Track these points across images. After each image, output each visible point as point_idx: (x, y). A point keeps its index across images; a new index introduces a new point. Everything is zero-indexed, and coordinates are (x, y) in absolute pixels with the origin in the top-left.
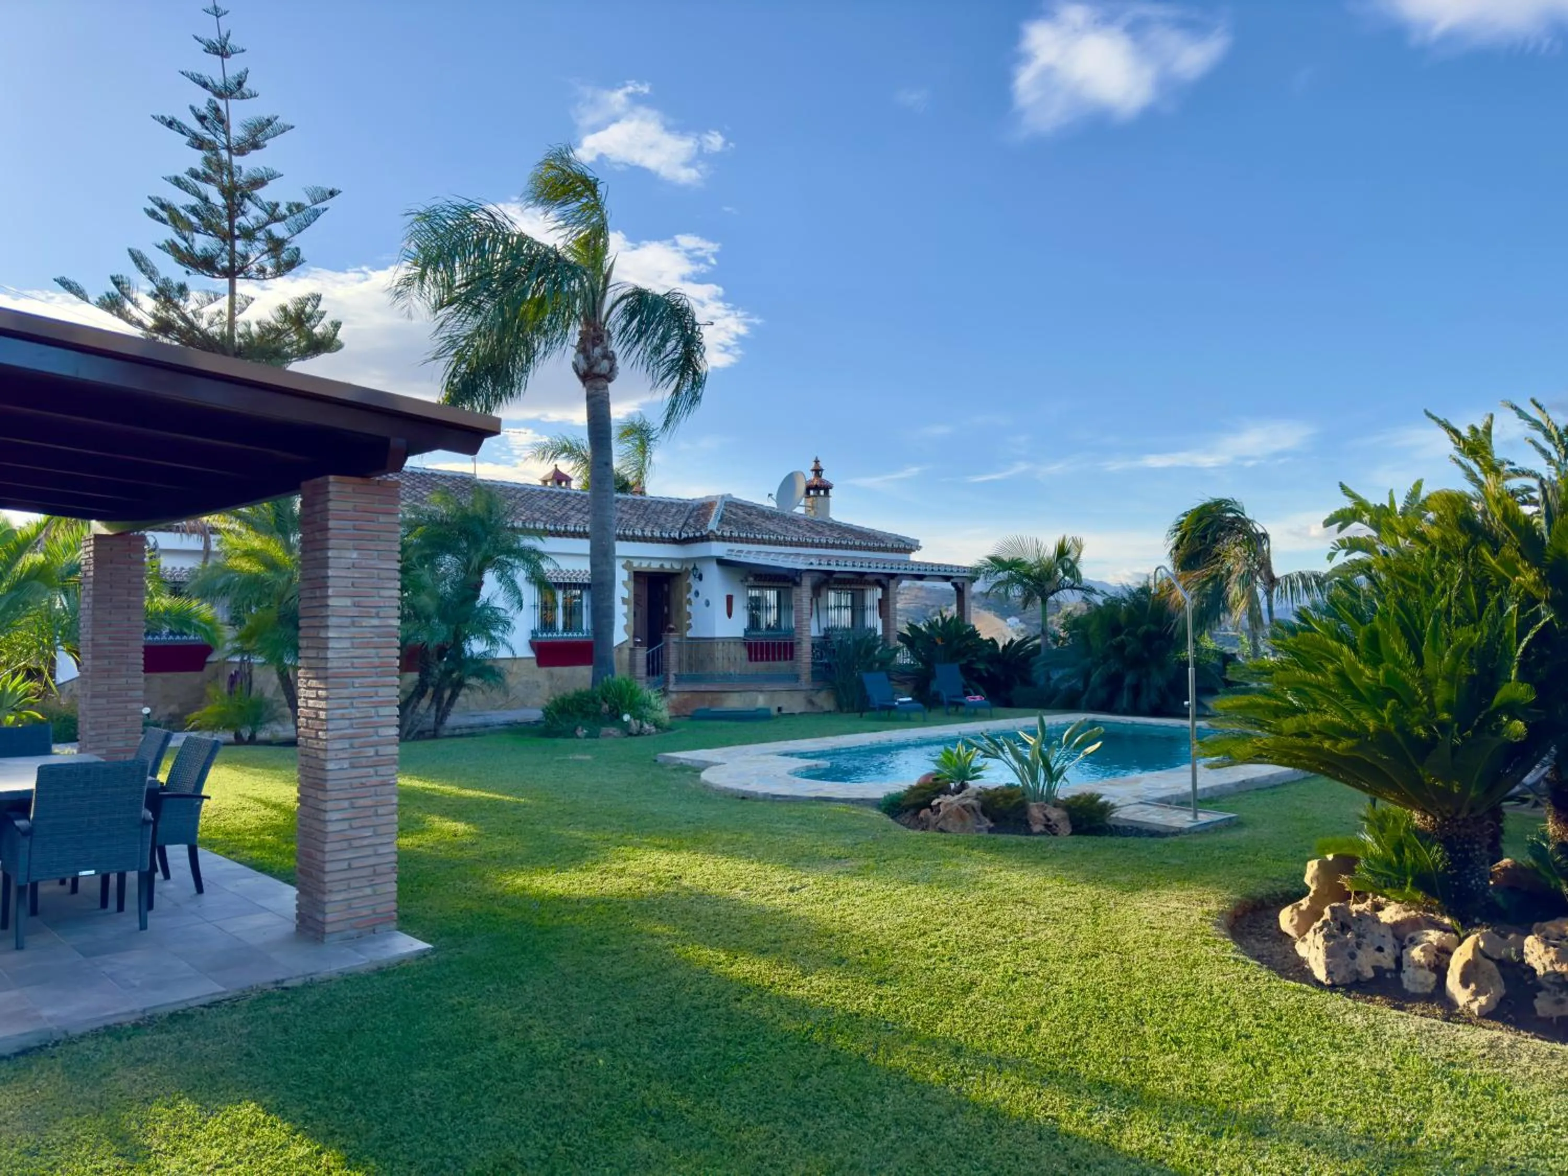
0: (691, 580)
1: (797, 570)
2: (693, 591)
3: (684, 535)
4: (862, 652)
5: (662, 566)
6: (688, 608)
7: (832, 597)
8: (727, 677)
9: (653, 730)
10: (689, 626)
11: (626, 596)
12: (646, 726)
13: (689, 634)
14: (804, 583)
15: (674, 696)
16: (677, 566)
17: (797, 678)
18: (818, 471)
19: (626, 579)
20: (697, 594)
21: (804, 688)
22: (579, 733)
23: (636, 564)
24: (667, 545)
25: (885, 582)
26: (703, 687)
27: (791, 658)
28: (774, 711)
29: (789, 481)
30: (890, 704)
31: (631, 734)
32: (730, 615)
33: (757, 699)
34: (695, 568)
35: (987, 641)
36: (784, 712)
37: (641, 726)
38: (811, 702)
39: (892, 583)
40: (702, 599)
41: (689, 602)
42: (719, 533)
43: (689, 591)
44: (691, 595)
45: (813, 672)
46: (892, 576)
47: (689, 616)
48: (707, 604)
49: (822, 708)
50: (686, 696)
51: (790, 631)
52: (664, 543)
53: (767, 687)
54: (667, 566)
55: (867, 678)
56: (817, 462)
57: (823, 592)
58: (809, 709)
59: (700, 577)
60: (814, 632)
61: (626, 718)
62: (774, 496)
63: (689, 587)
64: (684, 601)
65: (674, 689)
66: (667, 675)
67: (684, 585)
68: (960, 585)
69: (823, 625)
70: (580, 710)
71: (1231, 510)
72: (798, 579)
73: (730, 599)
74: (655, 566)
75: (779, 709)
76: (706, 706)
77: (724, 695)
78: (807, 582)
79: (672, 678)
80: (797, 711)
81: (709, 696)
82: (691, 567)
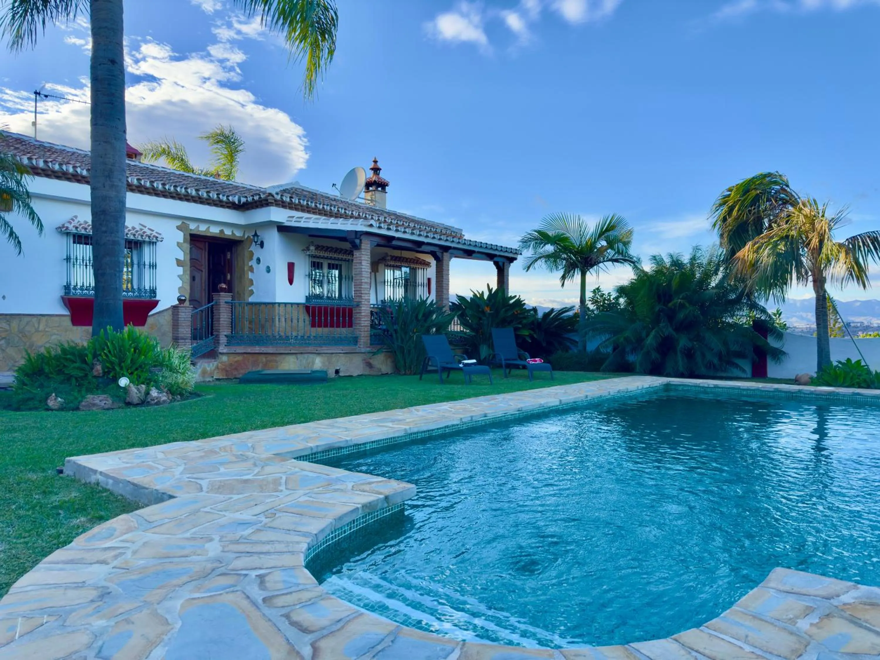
0: (254, 248)
1: (356, 232)
2: (255, 258)
3: (243, 200)
4: (420, 316)
5: (222, 231)
6: (250, 275)
7: (389, 274)
8: (285, 339)
9: (164, 397)
10: (252, 293)
11: (182, 258)
12: (154, 393)
13: (251, 299)
14: (363, 246)
15: (224, 358)
16: (238, 234)
17: (355, 340)
18: (376, 170)
19: (181, 240)
20: (259, 261)
21: (363, 350)
22: (51, 403)
23: (193, 226)
24: (227, 210)
25: (439, 254)
26: (257, 349)
27: (350, 325)
28: (331, 374)
29: (352, 175)
30: (454, 366)
31: (129, 404)
32: (291, 281)
33: (313, 363)
34: (256, 235)
35: (530, 310)
36: (341, 374)
37: (147, 393)
38: (370, 365)
39: (446, 255)
40: (262, 266)
41: (251, 269)
42: (278, 197)
43: (251, 259)
44: (253, 263)
45: (371, 336)
46: (446, 249)
47: (251, 282)
48: (268, 270)
49: (380, 370)
50: (239, 358)
51: (350, 299)
52: (222, 206)
53: (325, 349)
54: (228, 232)
55: (427, 340)
56: (375, 162)
57: (381, 267)
58: (367, 372)
59: (262, 245)
60: (373, 301)
61: (123, 382)
62: (339, 186)
63: (252, 254)
64: (246, 268)
65: (225, 351)
66: (218, 336)
67: (247, 254)
68: (501, 264)
69: (380, 298)
70: (60, 372)
71: (776, 183)
72: (357, 241)
73: (291, 267)
74: (215, 230)
75: (337, 372)
76: (259, 369)
77: (279, 358)
78: (366, 246)
79: (223, 340)
80: (355, 374)
81: (263, 359)
82: (251, 234)
